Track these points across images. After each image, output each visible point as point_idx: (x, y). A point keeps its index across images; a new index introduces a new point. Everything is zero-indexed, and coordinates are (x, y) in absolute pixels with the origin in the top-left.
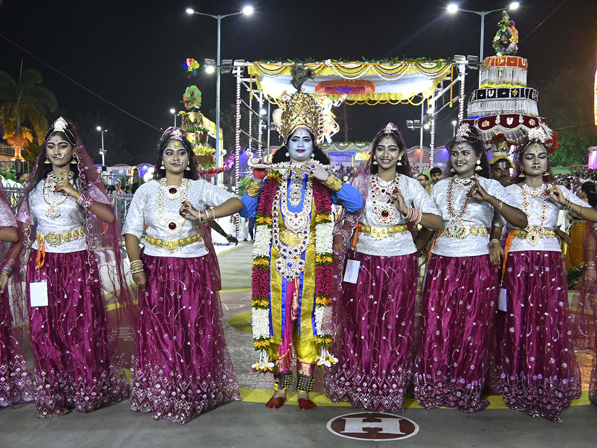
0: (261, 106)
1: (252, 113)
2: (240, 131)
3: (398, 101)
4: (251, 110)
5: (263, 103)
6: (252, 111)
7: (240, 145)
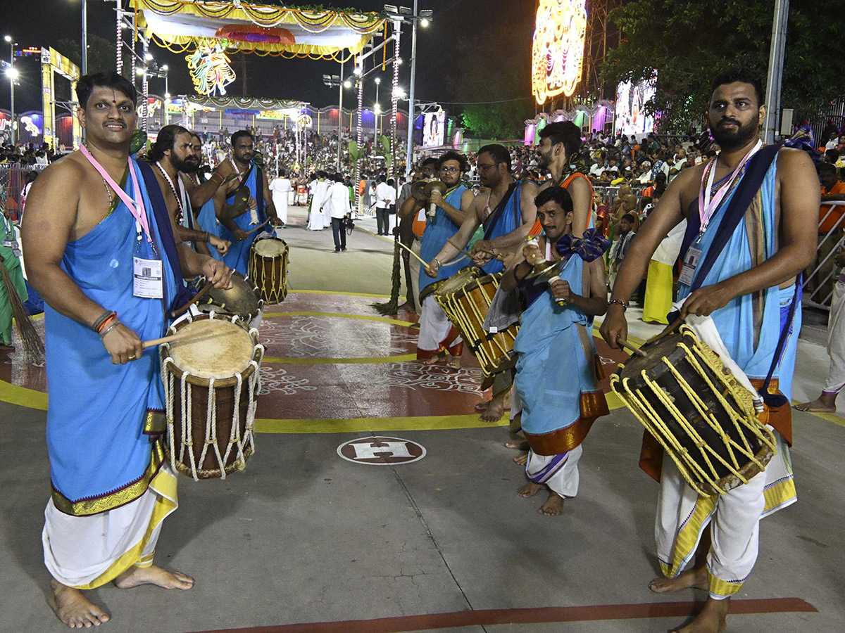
0: (146, 50)
1: (135, 58)
3: (319, 56)
4: (134, 54)
5: (148, 46)
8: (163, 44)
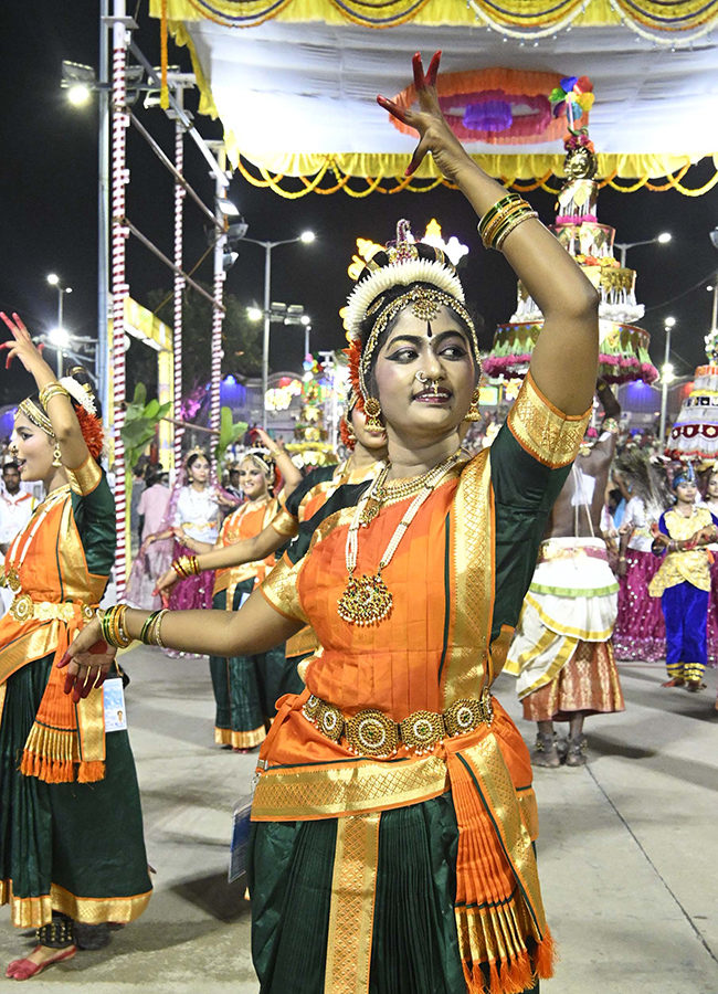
0: (222, 193)
1: (183, 193)
2: (126, 231)
3: (637, 181)
4: (181, 183)
5: (227, 184)
6: (183, 188)
7: (126, 282)
8: (261, 178)
